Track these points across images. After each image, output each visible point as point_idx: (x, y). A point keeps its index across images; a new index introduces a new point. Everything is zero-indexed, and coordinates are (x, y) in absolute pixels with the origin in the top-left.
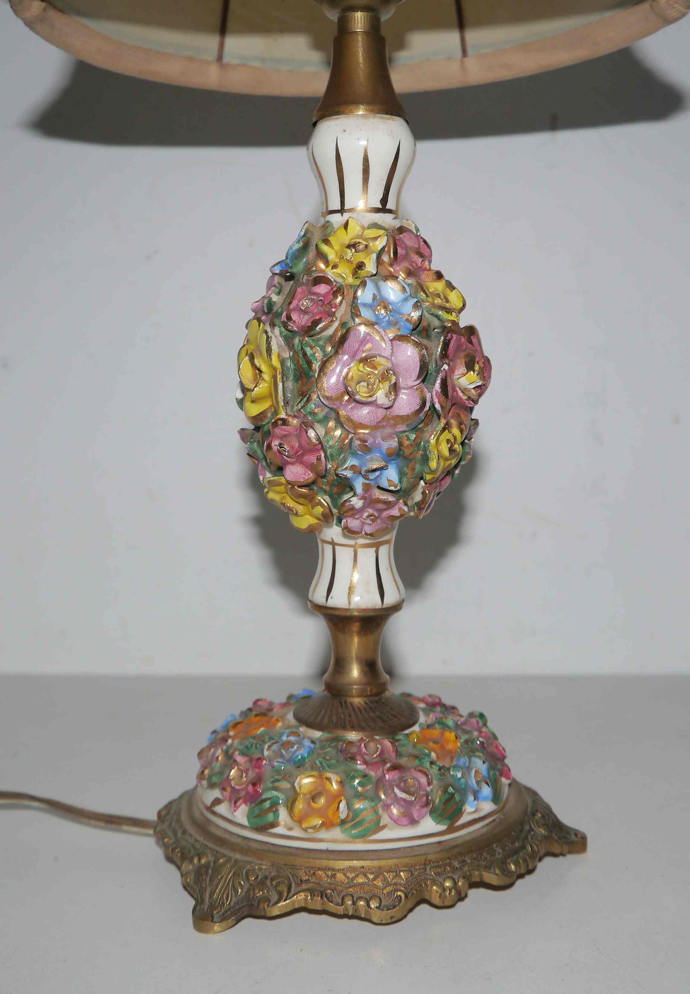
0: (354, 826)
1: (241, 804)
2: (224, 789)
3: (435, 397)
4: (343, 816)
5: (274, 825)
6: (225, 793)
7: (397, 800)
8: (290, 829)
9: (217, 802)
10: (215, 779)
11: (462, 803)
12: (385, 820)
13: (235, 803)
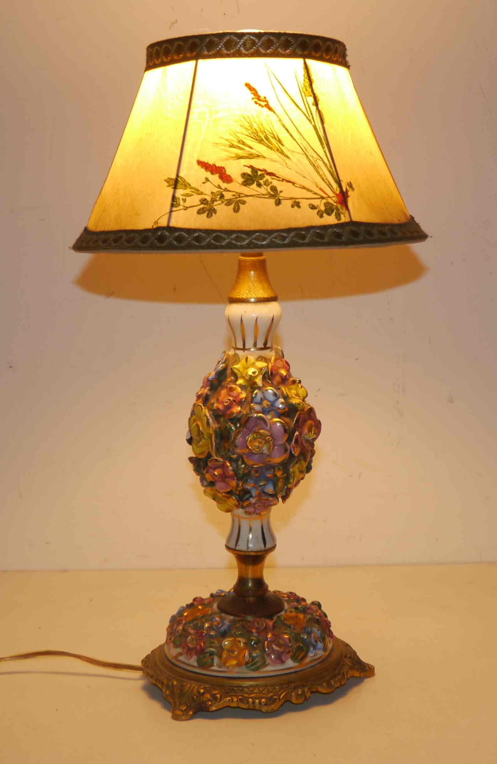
0: (252, 665)
1: (193, 656)
2: (184, 648)
3: (292, 448)
4: (247, 660)
5: (212, 665)
6: (184, 650)
7: (274, 652)
8: (220, 667)
9: (181, 654)
10: (178, 643)
11: (307, 652)
12: (268, 660)
13: (190, 655)
